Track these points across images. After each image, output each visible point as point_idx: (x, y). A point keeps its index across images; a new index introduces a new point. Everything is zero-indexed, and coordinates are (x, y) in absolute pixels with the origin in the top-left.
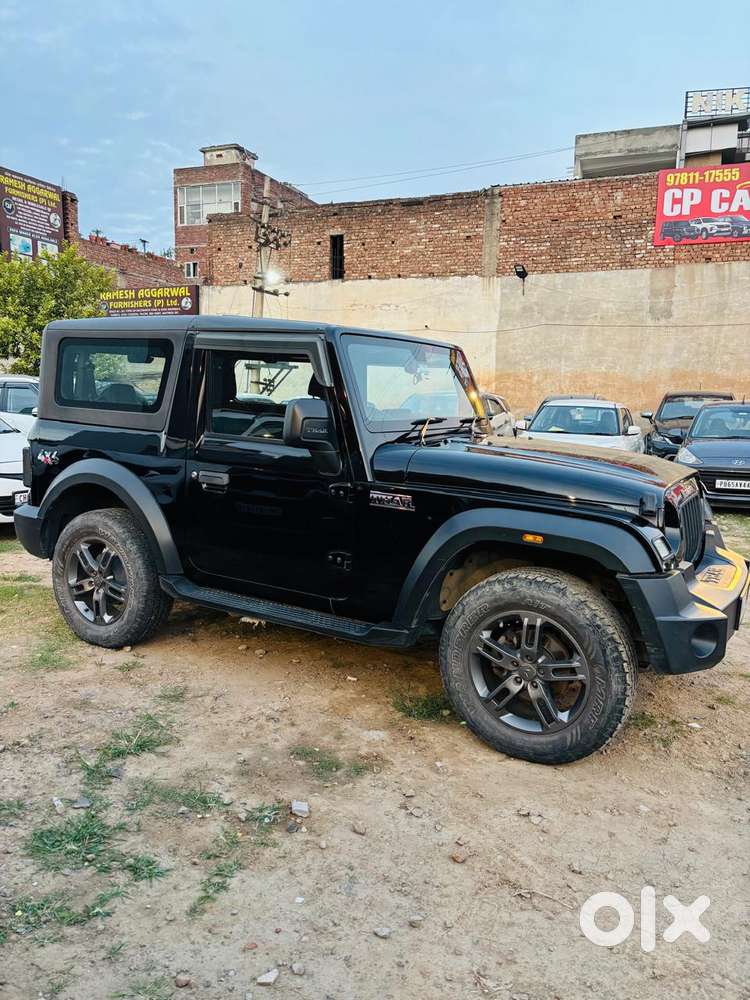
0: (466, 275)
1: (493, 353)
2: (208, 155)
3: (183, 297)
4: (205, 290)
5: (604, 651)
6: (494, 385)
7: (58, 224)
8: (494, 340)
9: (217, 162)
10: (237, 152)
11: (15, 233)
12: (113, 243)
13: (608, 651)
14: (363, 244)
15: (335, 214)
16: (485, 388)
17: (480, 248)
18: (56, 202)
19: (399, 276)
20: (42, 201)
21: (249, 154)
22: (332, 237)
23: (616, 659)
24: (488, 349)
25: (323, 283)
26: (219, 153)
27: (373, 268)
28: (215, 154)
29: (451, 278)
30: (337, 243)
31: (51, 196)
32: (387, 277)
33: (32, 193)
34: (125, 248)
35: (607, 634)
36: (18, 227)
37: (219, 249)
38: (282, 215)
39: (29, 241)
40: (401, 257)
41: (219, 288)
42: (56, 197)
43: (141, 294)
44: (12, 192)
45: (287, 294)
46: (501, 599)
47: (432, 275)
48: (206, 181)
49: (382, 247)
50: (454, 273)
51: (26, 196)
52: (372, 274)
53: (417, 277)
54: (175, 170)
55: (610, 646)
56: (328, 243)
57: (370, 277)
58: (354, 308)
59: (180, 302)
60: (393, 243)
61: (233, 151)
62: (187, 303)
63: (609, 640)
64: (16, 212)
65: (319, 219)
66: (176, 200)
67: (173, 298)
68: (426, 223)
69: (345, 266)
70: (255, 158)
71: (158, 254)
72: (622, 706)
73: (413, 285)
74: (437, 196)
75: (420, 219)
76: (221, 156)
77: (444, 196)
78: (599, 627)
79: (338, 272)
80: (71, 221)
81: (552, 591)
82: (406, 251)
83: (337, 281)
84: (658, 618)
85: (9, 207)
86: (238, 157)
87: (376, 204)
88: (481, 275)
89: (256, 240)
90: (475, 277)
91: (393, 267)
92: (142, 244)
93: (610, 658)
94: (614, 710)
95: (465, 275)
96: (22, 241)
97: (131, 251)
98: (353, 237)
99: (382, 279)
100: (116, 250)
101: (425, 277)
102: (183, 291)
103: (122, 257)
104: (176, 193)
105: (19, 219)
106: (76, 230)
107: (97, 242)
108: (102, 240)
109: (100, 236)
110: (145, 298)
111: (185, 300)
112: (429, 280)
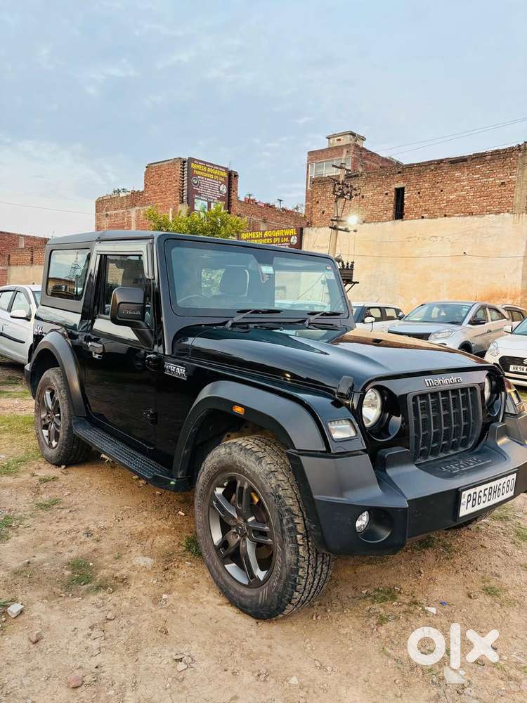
0: (500, 213)
1: (520, 274)
2: (331, 140)
3: (292, 236)
4: (306, 230)
5: (281, 520)
6: (519, 299)
7: (225, 191)
8: (521, 263)
9: (338, 144)
10: (351, 136)
11: (198, 198)
12: (259, 202)
13: (284, 521)
14: (419, 193)
15: (399, 173)
16: (512, 301)
17: (512, 191)
18: (225, 178)
19: (445, 216)
20: (216, 177)
21: (359, 136)
22: (396, 189)
23: (290, 530)
24: (515, 270)
25: (388, 223)
26: (338, 138)
27: (425, 210)
28: (336, 139)
29: (487, 216)
30: (400, 193)
31: (222, 174)
32: (436, 217)
33: (210, 173)
34: (267, 205)
35: (286, 505)
36: (200, 194)
37: (318, 202)
38: (361, 175)
39: (206, 203)
40: (447, 202)
41: (315, 228)
42: (225, 175)
43: (266, 234)
44: (199, 173)
45: (355, 231)
46: (223, 461)
47: (471, 214)
48: (328, 158)
49: (433, 194)
50: (489, 212)
51: (207, 175)
52: (425, 215)
53: (459, 216)
54: (309, 153)
55: (287, 516)
56: (393, 194)
57: (423, 217)
58: (411, 239)
59: (289, 239)
60: (442, 191)
61: (348, 136)
62: (294, 240)
63: (287, 510)
64: (200, 184)
65: (387, 177)
66: (308, 172)
67: (286, 237)
68: (468, 174)
69: (405, 210)
70: (363, 139)
71: (290, 208)
72: (295, 576)
73: (456, 223)
74: (479, 154)
75: (464, 172)
76: (340, 140)
77: (485, 153)
78: (280, 497)
79: (399, 214)
80: (233, 189)
81: (253, 459)
82: (451, 197)
83: (398, 221)
84: (315, 497)
85: (196, 182)
86: (351, 140)
87: (430, 163)
88: (512, 213)
89: (334, 193)
90: (507, 215)
91: (441, 209)
92: (279, 202)
93: (285, 528)
94: (288, 577)
95: (498, 213)
96: (202, 203)
97: (270, 207)
98: (412, 189)
99: (432, 218)
100: (261, 207)
101: (465, 216)
102: (293, 232)
103: (265, 211)
104: (308, 167)
105: (201, 190)
106: (236, 195)
107: (249, 202)
108: (253, 200)
109: (252, 198)
110: (269, 237)
111: (293, 237)
112: (469, 218)
